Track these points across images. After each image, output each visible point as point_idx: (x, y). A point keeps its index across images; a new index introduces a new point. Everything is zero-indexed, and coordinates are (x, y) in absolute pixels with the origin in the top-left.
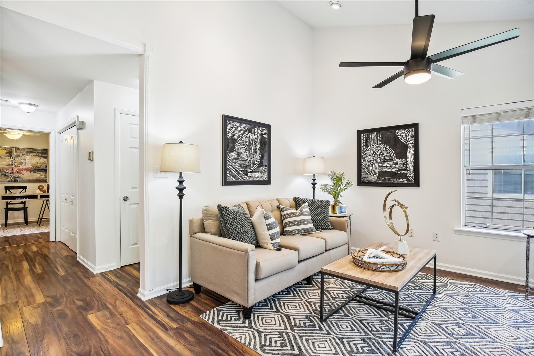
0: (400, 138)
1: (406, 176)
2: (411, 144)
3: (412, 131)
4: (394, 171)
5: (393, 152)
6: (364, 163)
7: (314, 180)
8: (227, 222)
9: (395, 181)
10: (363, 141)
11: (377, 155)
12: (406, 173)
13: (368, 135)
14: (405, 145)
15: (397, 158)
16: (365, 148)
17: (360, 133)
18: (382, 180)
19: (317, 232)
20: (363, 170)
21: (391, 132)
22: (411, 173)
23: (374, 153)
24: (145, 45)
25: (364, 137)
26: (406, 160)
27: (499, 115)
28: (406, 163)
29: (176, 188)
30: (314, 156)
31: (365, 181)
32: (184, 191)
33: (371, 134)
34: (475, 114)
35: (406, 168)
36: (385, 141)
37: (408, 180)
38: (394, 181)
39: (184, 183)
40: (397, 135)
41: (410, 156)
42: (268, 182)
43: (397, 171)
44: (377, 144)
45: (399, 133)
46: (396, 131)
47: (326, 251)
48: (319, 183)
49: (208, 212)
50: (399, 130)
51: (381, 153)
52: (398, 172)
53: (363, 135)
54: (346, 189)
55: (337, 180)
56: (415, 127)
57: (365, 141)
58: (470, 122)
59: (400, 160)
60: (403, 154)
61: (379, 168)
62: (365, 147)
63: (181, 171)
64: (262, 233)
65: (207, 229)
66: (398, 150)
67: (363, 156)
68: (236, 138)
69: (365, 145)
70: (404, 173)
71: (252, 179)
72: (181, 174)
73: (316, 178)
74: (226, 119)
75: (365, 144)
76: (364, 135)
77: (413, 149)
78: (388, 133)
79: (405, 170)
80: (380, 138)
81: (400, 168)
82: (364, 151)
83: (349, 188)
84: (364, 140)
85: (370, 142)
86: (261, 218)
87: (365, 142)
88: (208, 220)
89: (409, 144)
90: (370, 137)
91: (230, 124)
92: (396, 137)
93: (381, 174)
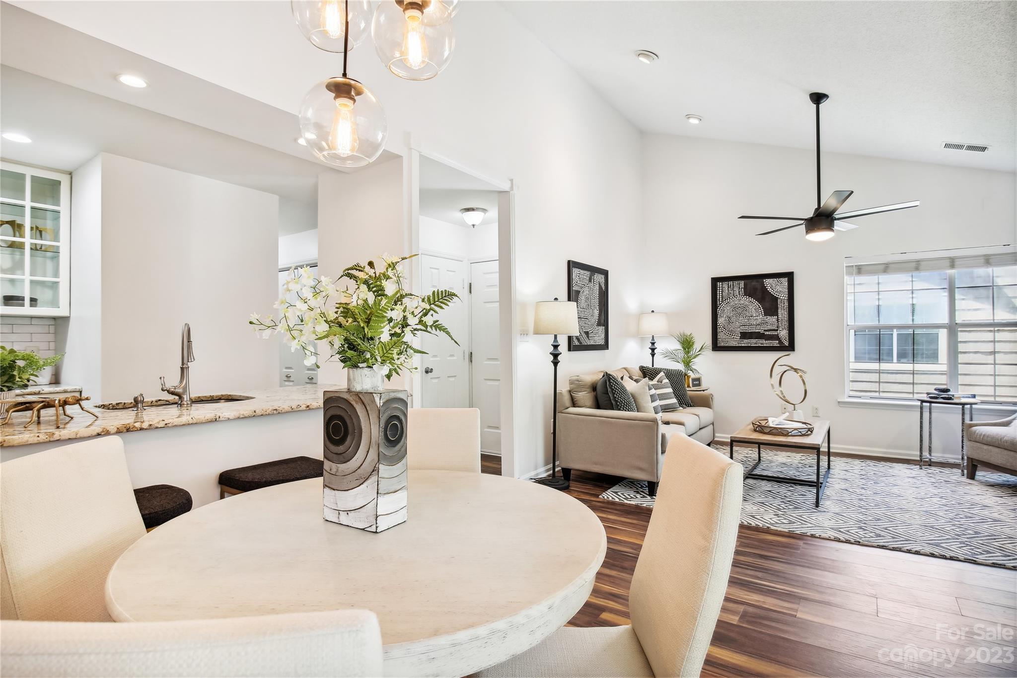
0: (769, 289)
1: (777, 338)
2: (784, 298)
3: (785, 281)
4: (762, 332)
5: (760, 307)
6: (721, 321)
7: (653, 344)
8: (615, 392)
9: (763, 344)
10: (719, 292)
11: (739, 311)
12: (778, 334)
13: (725, 285)
14: (776, 299)
15: (766, 315)
16: (722, 301)
17: (715, 281)
18: (745, 343)
19: (681, 408)
20: (719, 330)
21: (757, 282)
22: (784, 334)
23: (735, 308)
24: (512, 180)
25: (721, 286)
26: (778, 317)
27: (887, 267)
28: (778, 321)
29: (551, 353)
30: (653, 311)
31: (722, 344)
32: (559, 358)
33: (731, 283)
34: (859, 264)
35: (778, 327)
36: (750, 292)
37: (780, 342)
38: (761, 344)
39: (559, 348)
40: (766, 285)
41: (783, 313)
42: (605, 346)
43: (765, 331)
44: (738, 296)
45: (768, 282)
46: (764, 281)
47: (700, 429)
48: (660, 347)
49: (580, 383)
50: (769, 280)
51: (745, 308)
52: (767, 333)
53: (719, 284)
54: (699, 354)
55: (687, 344)
56: (790, 276)
57: (722, 292)
58: (854, 273)
59: (769, 317)
60: (773, 310)
61: (741, 327)
62: (722, 299)
63: (556, 334)
64: (645, 405)
65: (580, 403)
66: (767, 305)
67: (719, 311)
68: (579, 289)
69: (722, 298)
70: (775, 333)
71: (592, 343)
72: (556, 337)
73: (656, 340)
74: (571, 265)
75: (722, 296)
76: (721, 284)
77: (786, 304)
78: (754, 283)
79: (777, 330)
80: (742, 288)
81: (770, 327)
82: (720, 304)
83: (703, 353)
84: (721, 290)
85: (729, 293)
86: (644, 388)
87: (722, 294)
88: (580, 392)
89: (781, 298)
90: (728, 287)
91: (576, 271)
92: (764, 290)
93: (744, 335)
